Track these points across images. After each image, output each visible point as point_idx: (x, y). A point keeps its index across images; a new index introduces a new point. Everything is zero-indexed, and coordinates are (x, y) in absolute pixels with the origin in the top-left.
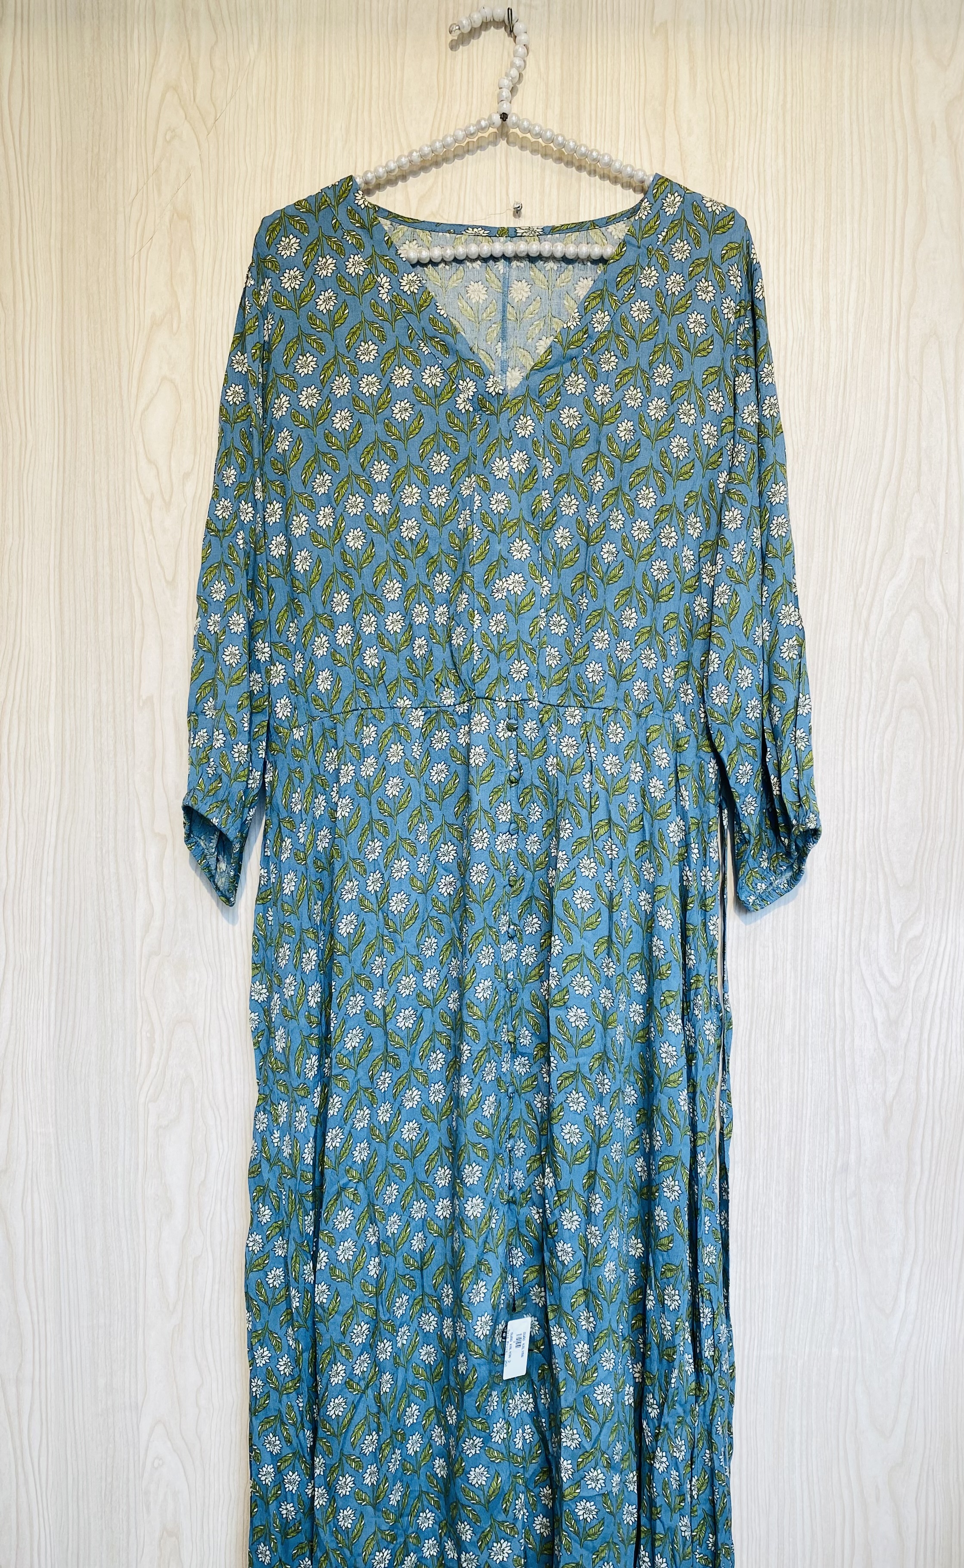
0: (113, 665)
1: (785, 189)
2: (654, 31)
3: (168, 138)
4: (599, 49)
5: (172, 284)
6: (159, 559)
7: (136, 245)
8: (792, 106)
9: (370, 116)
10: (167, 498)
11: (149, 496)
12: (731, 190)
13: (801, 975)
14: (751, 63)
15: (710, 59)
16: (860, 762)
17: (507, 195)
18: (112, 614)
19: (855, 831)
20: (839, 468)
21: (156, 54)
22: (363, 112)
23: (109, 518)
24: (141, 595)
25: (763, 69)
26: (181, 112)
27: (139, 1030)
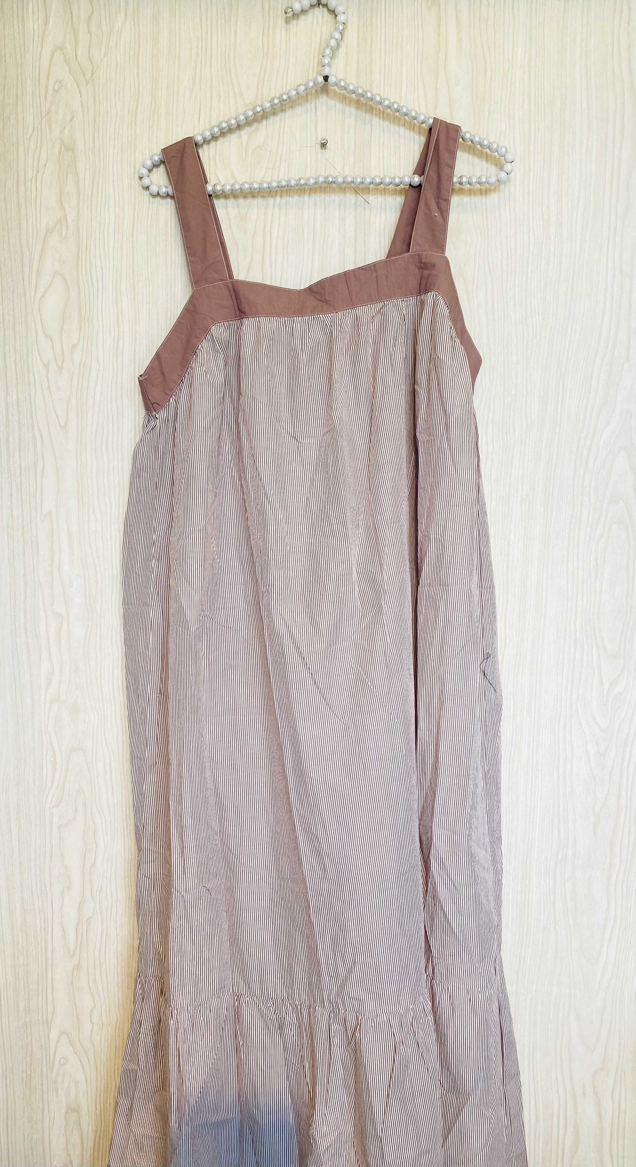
0: (21, 489)
3: (56, 88)
5: (61, 201)
6: (55, 410)
7: (33, 171)
8: (536, 63)
9: (211, 71)
10: (60, 364)
11: (46, 363)
12: (488, 128)
13: (535, 719)
14: (504, 29)
15: (472, 26)
16: (580, 564)
17: (316, 132)
18: (20, 451)
19: (576, 616)
21: (46, 23)
22: (205, 67)
23: (17, 379)
24: (41, 436)
25: (513, 34)
26: (67, 68)
27: (44, 756)
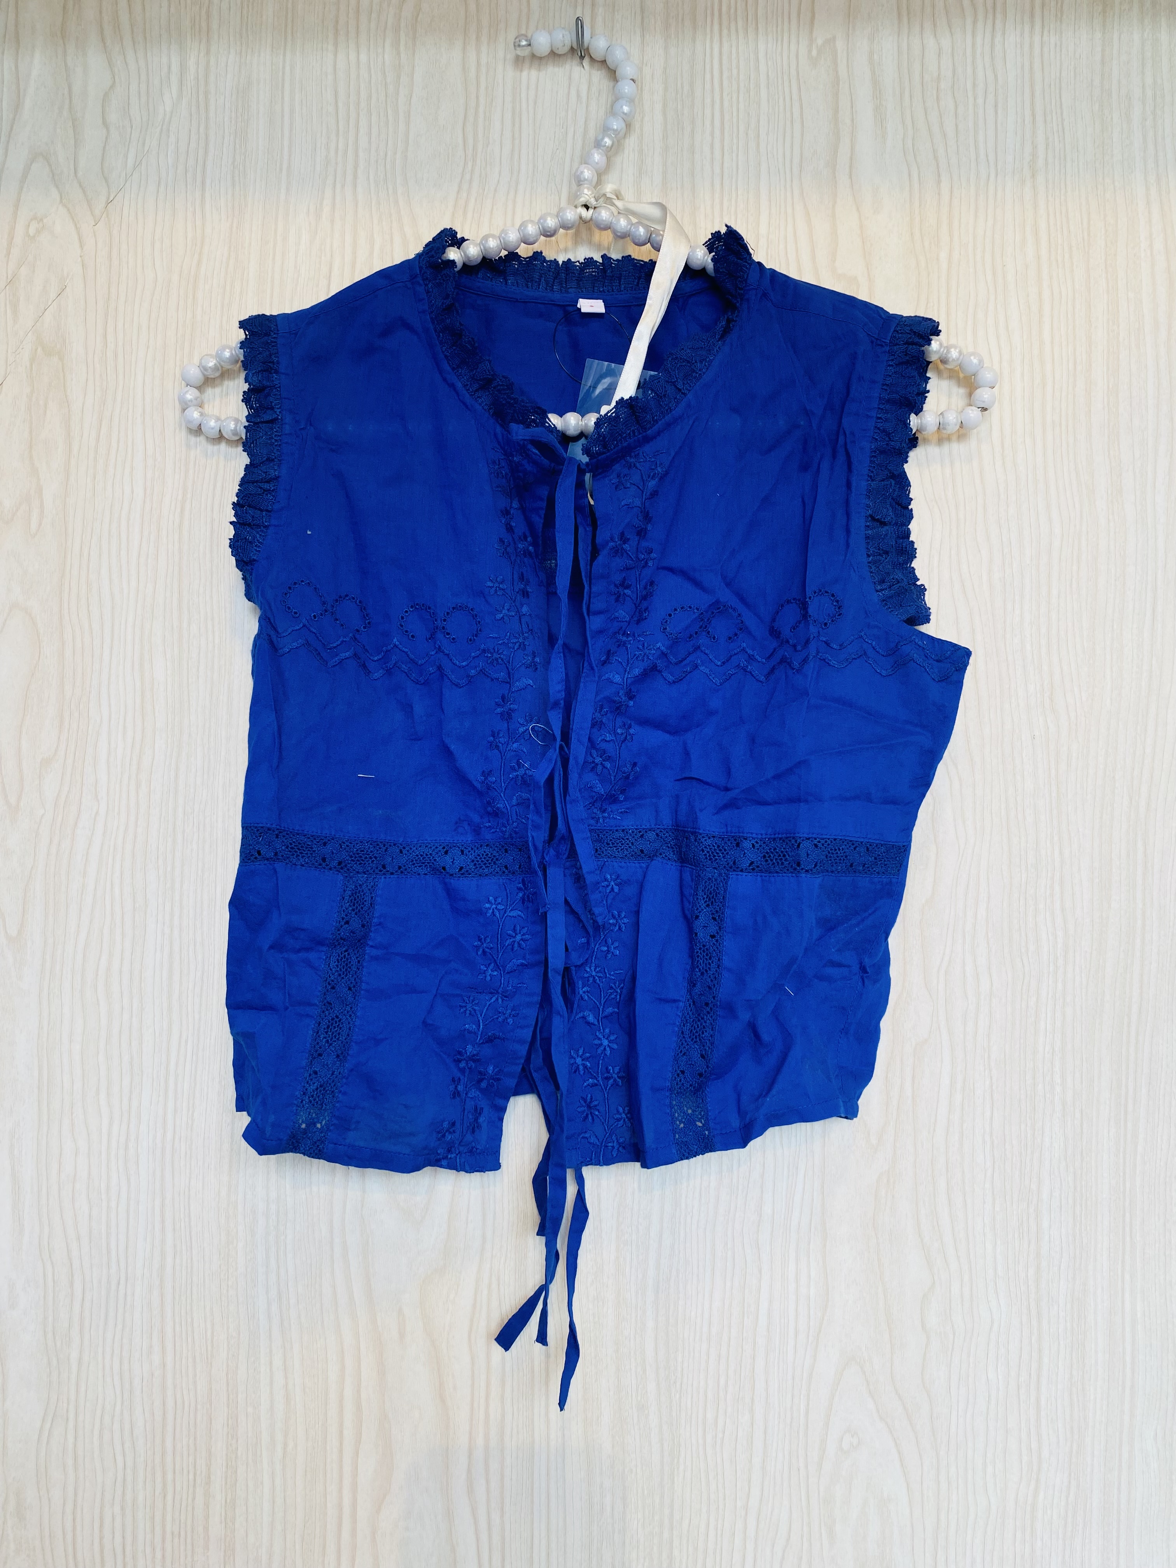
1: (1040, 294)
2: (814, 53)
4: (725, 83)
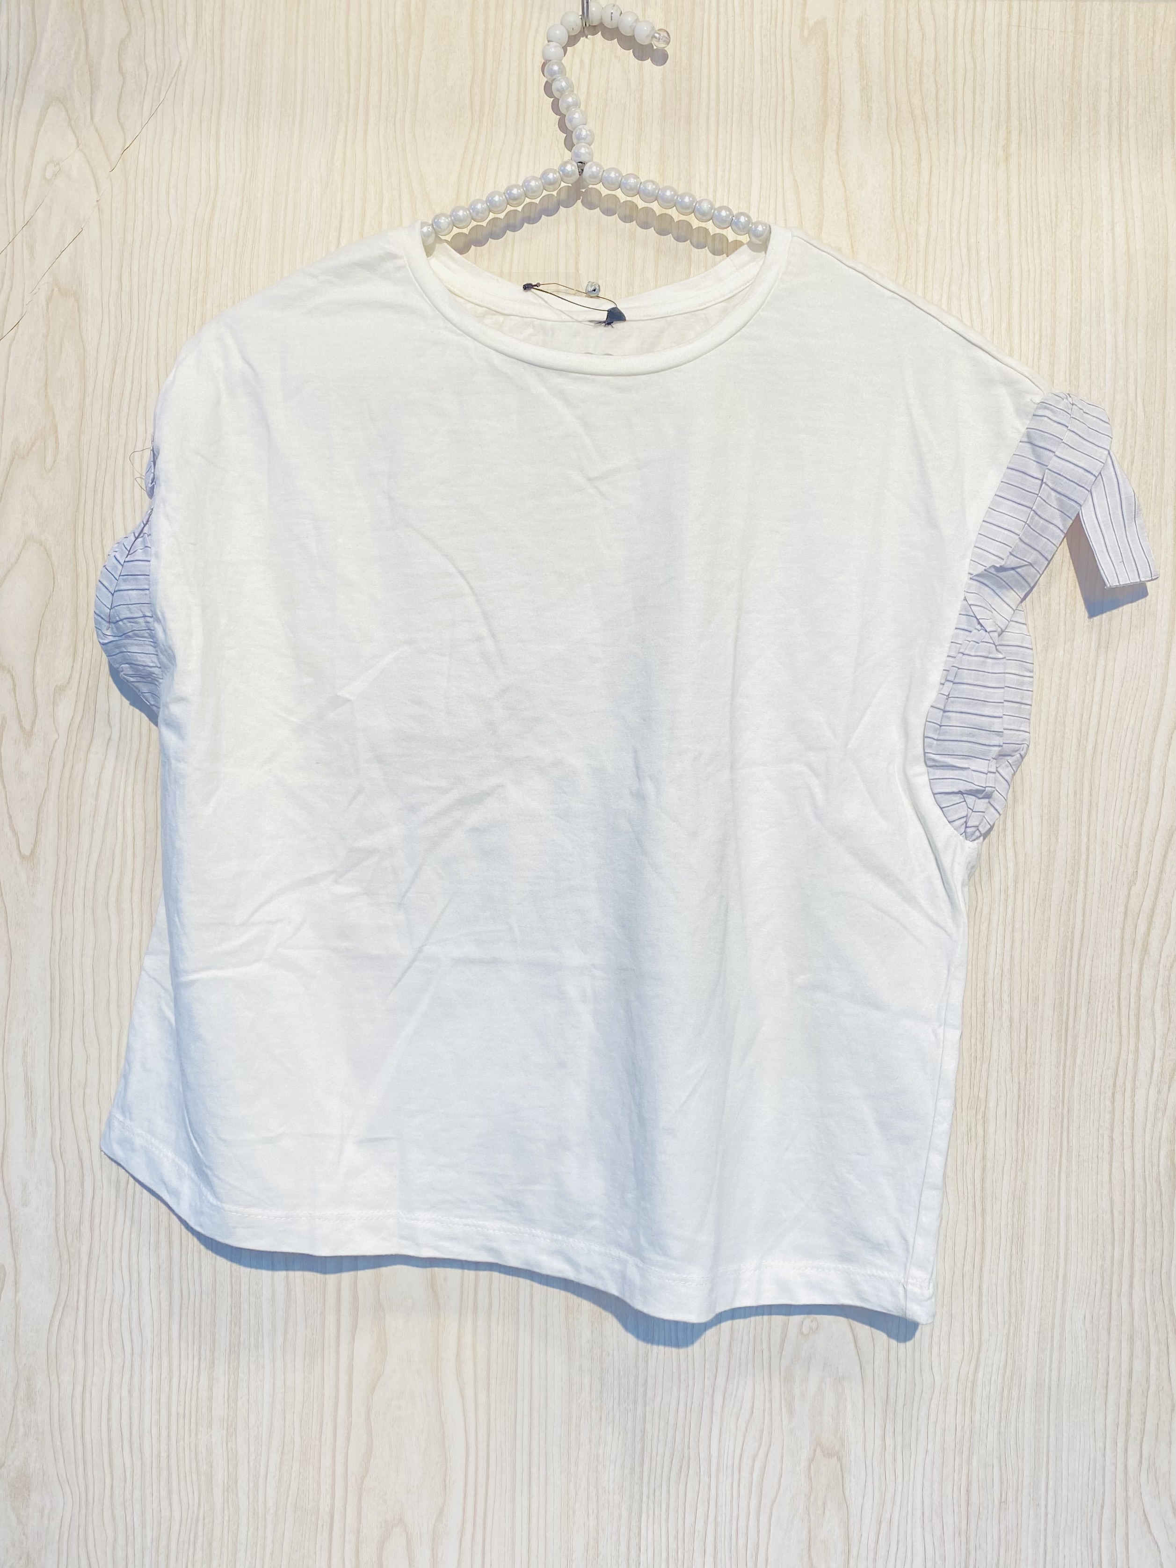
1: (1010, 271)
2: (806, 33)
3: (49, 175)
4: (722, 58)
5: (46, 396)
8: (1019, 149)
9: (365, 149)
10: (27, 725)
13: (1046, 1514)
14: (955, 84)
15: (892, 76)
16: (1138, 1165)
17: (577, 269)
19: (1132, 1277)
20: (1097, 698)
21: (34, 50)
22: (354, 141)
25: (973, 92)
26: (71, 136)
